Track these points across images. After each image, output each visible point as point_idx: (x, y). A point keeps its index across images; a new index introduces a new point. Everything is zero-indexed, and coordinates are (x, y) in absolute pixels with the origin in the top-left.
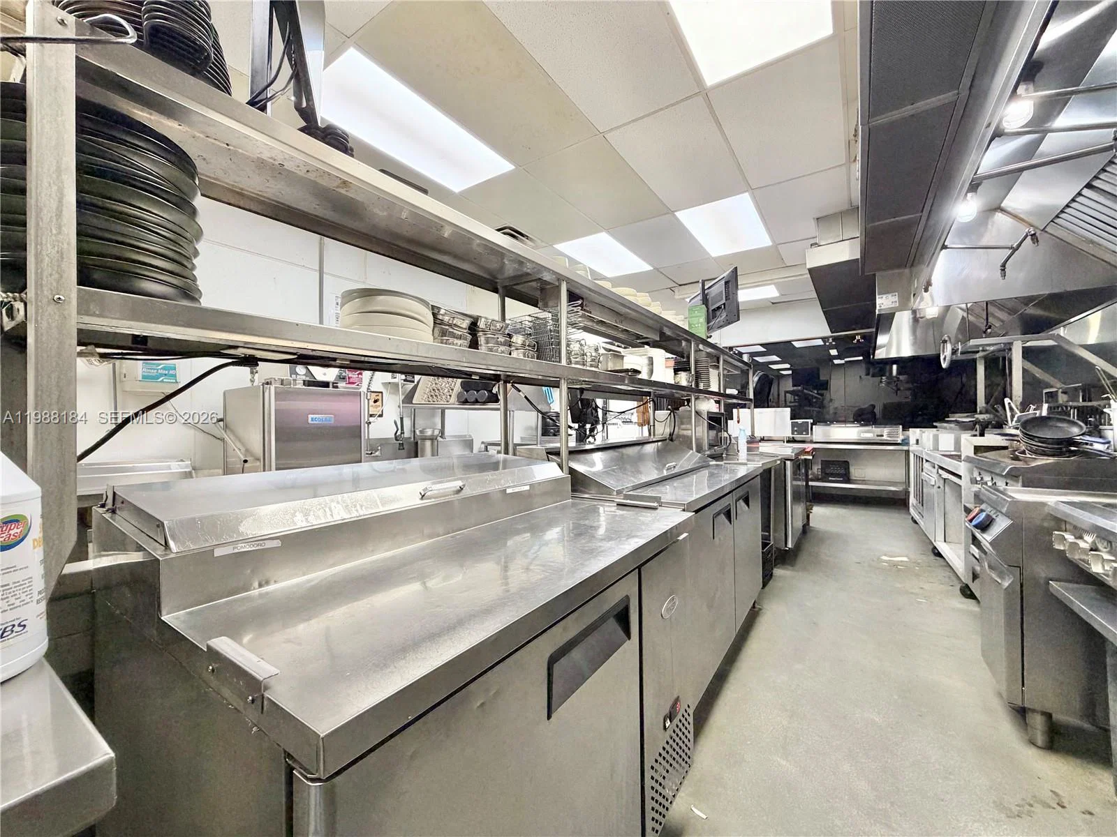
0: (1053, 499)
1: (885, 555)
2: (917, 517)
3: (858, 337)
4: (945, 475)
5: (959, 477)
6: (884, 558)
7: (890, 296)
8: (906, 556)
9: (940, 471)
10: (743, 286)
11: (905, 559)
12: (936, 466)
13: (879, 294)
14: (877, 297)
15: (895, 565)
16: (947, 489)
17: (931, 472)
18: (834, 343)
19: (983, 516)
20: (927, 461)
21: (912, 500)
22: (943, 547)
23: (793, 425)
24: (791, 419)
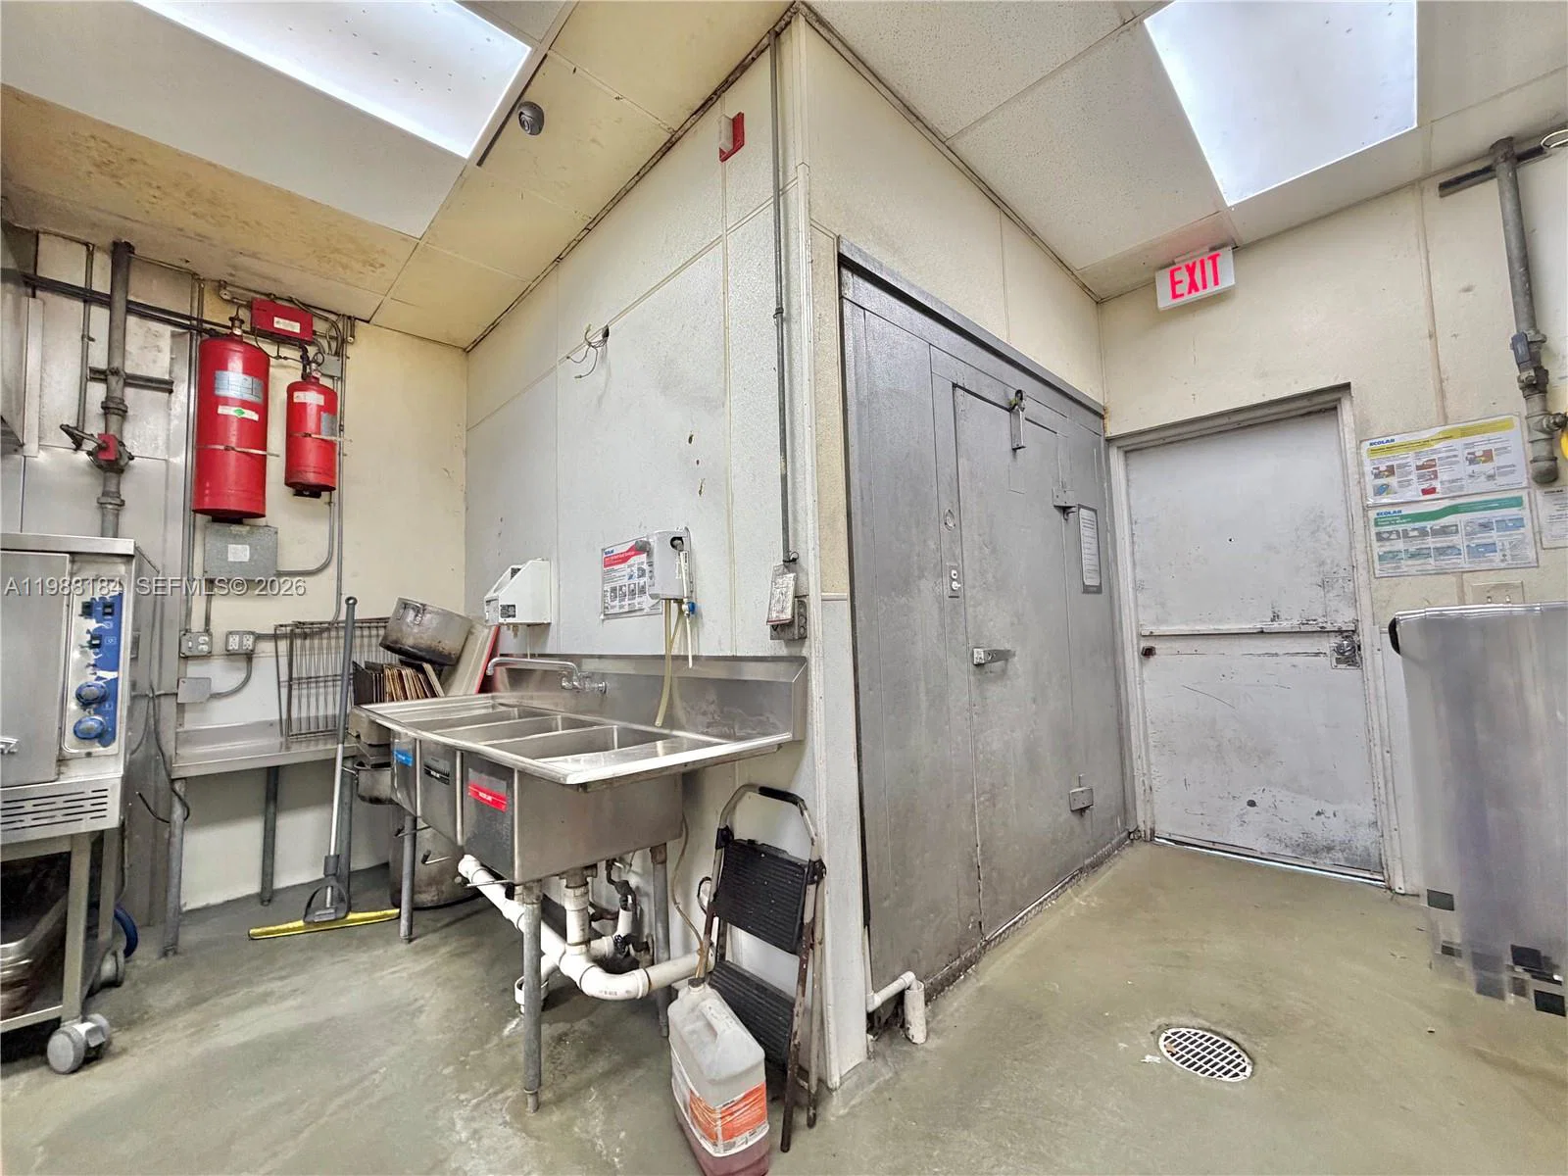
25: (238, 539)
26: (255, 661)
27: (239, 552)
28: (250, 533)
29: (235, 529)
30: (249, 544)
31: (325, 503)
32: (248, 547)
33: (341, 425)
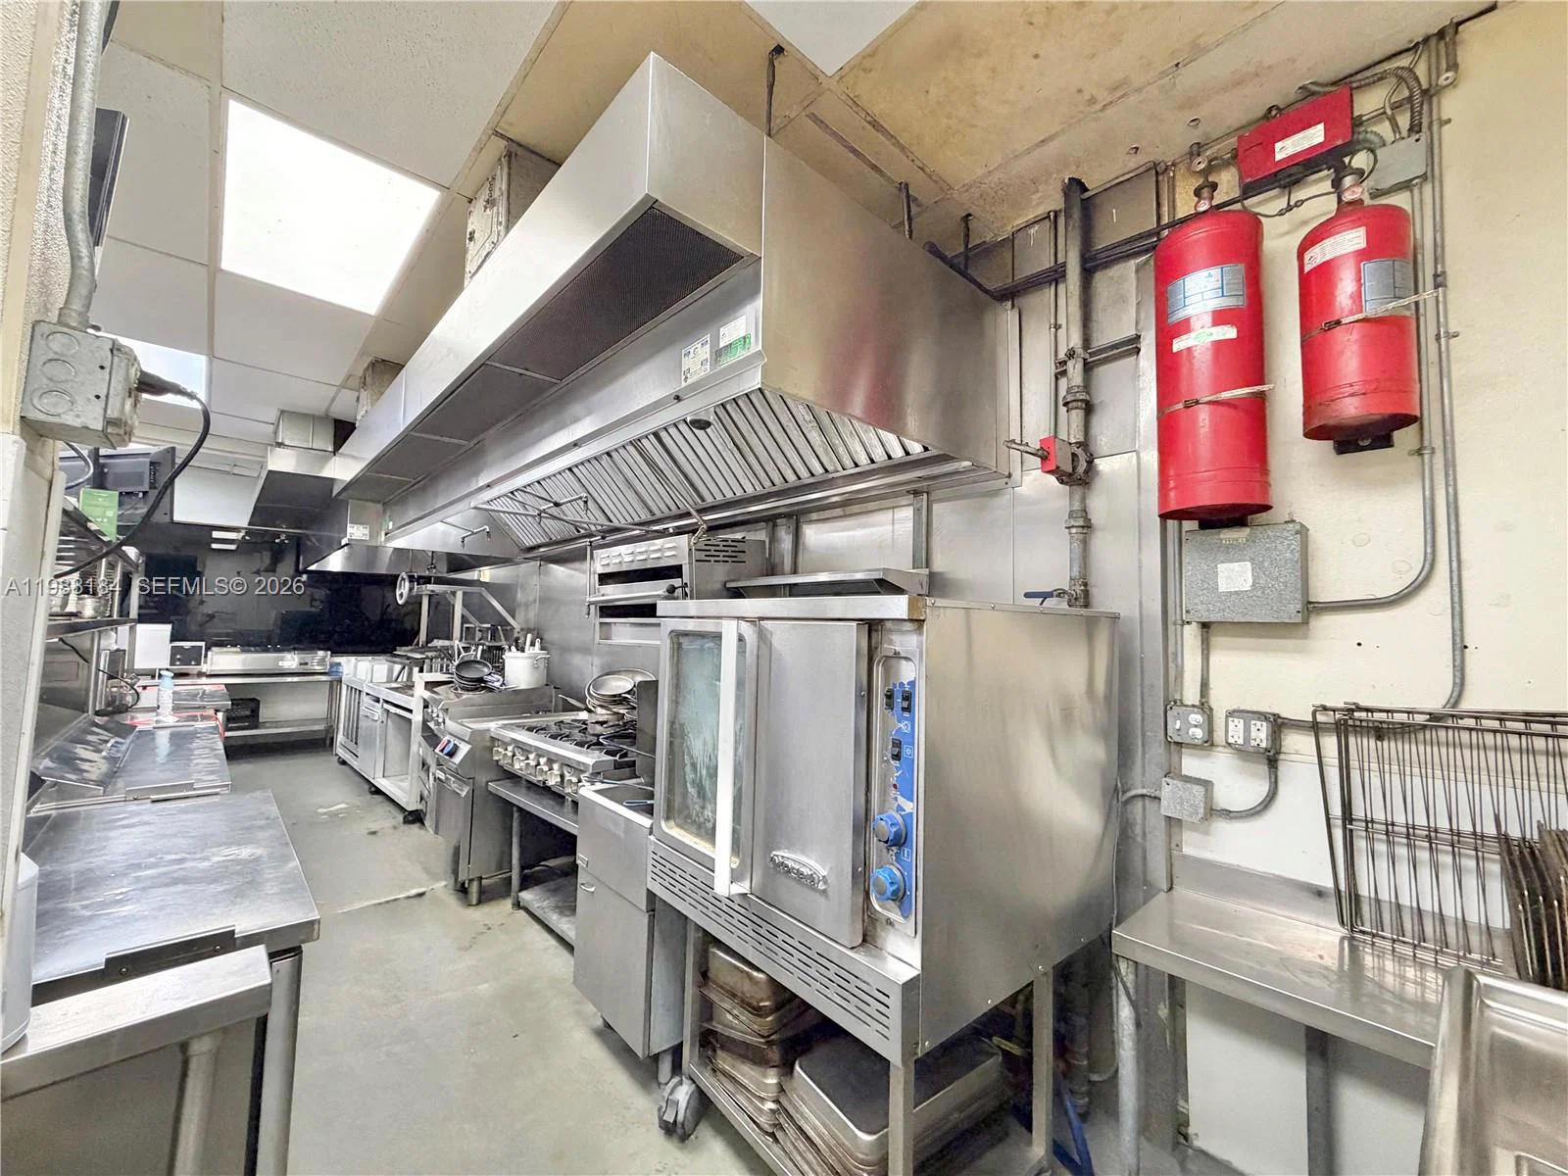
0: (493, 726)
1: (321, 807)
2: (347, 757)
3: (283, 537)
4: (393, 710)
5: (410, 711)
6: (321, 810)
7: (361, 527)
8: (343, 803)
9: (386, 706)
10: (138, 440)
11: (343, 806)
12: (381, 701)
13: (351, 523)
14: (349, 525)
15: (335, 814)
16: (390, 723)
17: (374, 706)
18: (247, 538)
19: (451, 746)
20: (367, 694)
21: (340, 738)
22: (382, 783)
23: (175, 651)
24: (172, 641)
25: (1232, 553)
26: (1283, 768)
27: (1235, 576)
28: (1252, 540)
29: (1228, 535)
30: (1252, 560)
31: (1411, 453)
32: (1249, 564)
33: (1436, 276)
